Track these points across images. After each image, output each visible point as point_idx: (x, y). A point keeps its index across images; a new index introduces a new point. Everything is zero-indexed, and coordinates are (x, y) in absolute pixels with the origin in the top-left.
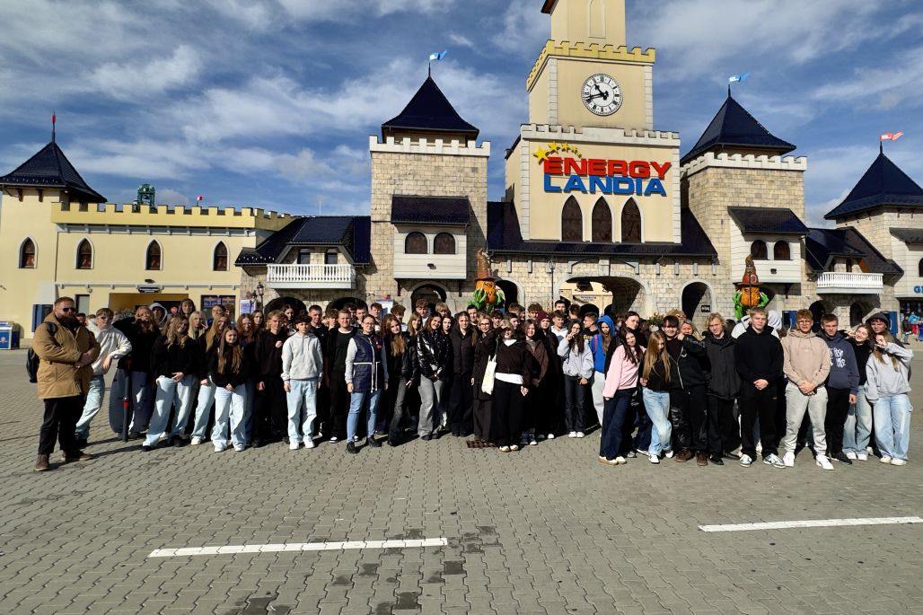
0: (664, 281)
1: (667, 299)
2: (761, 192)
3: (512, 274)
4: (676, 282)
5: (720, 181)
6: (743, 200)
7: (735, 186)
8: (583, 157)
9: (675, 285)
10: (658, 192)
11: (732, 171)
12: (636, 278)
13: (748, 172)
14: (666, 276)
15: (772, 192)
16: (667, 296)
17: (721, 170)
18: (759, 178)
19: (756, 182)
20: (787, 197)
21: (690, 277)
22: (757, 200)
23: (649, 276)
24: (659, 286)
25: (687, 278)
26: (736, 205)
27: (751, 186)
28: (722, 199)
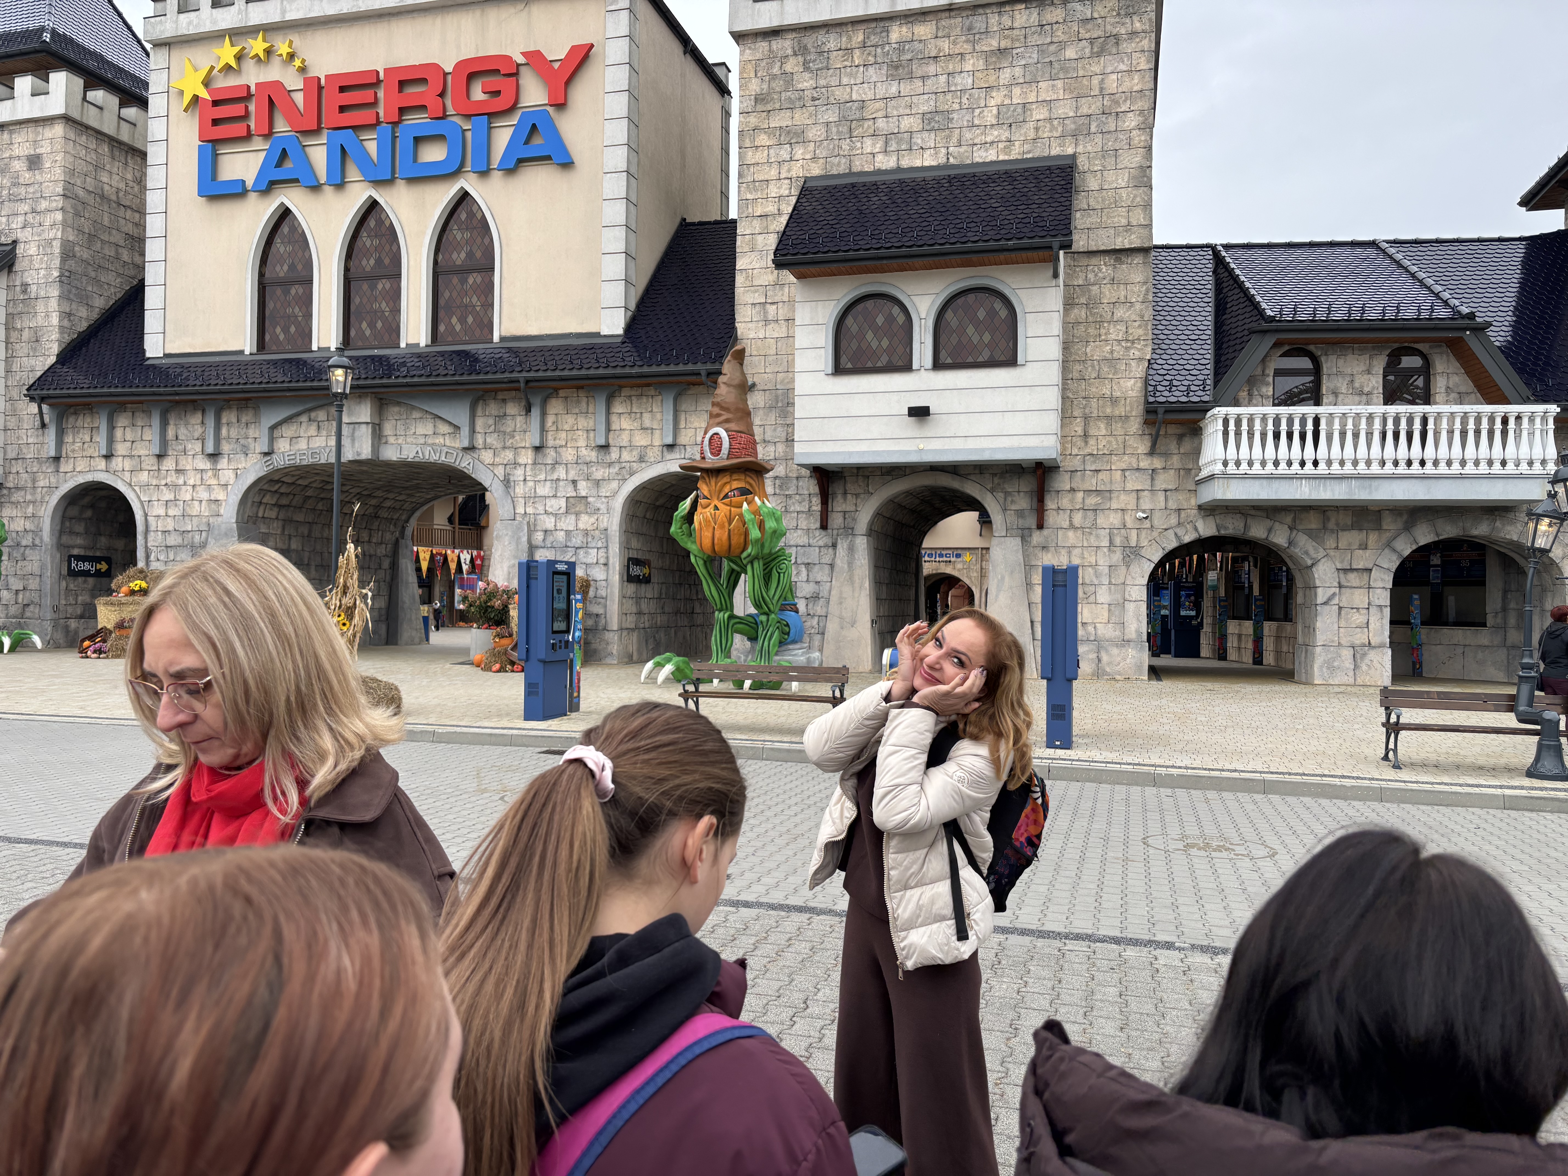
0: (561, 473)
1: (568, 533)
2: (950, 103)
3: (117, 463)
4: (599, 473)
5: (778, 85)
6: (869, 145)
7: (840, 94)
8: (312, 73)
9: (598, 483)
10: (545, 158)
11: (832, 41)
12: (465, 463)
13: (897, 33)
14: (569, 455)
15: (997, 98)
16: (568, 523)
17: (783, 45)
18: (945, 45)
19: (932, 69)
20: (1065, 109)
21: (653, 454)
22: (929, 139)
23: (509, 455)
24: (544, 490)
25: (641, 459)
26: (839, 167)
27: (906, 88)
28: (784, 153)
